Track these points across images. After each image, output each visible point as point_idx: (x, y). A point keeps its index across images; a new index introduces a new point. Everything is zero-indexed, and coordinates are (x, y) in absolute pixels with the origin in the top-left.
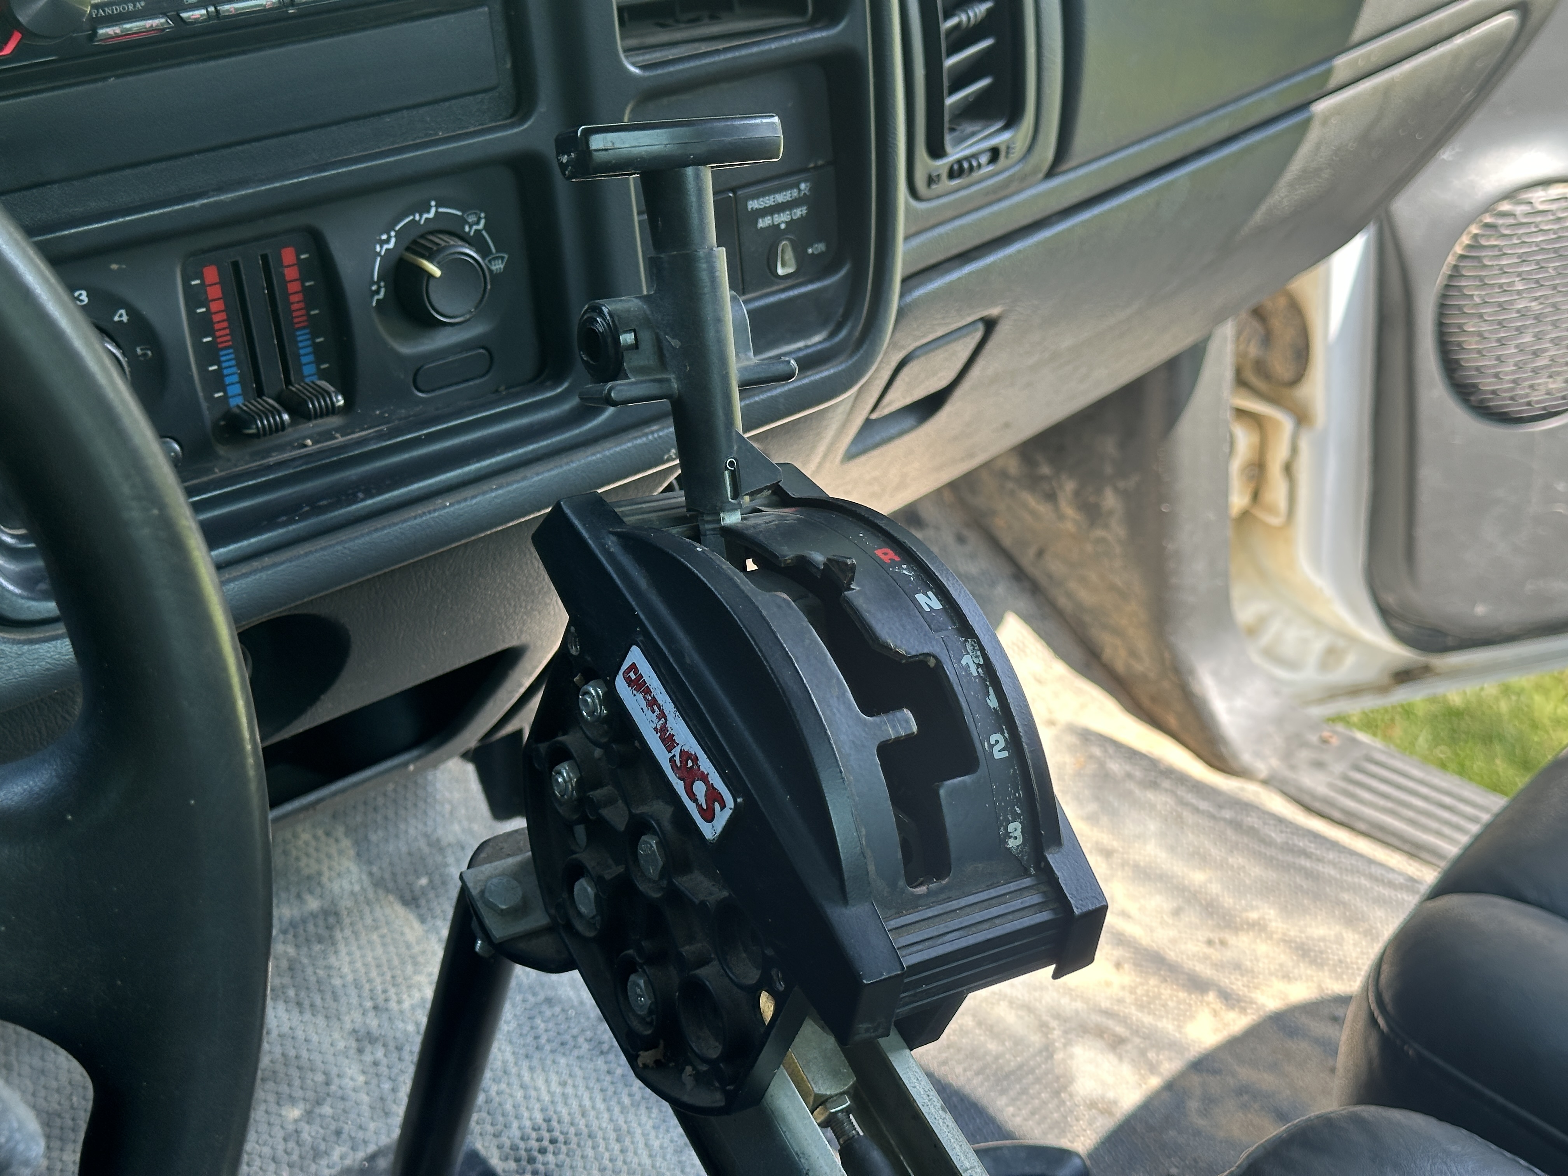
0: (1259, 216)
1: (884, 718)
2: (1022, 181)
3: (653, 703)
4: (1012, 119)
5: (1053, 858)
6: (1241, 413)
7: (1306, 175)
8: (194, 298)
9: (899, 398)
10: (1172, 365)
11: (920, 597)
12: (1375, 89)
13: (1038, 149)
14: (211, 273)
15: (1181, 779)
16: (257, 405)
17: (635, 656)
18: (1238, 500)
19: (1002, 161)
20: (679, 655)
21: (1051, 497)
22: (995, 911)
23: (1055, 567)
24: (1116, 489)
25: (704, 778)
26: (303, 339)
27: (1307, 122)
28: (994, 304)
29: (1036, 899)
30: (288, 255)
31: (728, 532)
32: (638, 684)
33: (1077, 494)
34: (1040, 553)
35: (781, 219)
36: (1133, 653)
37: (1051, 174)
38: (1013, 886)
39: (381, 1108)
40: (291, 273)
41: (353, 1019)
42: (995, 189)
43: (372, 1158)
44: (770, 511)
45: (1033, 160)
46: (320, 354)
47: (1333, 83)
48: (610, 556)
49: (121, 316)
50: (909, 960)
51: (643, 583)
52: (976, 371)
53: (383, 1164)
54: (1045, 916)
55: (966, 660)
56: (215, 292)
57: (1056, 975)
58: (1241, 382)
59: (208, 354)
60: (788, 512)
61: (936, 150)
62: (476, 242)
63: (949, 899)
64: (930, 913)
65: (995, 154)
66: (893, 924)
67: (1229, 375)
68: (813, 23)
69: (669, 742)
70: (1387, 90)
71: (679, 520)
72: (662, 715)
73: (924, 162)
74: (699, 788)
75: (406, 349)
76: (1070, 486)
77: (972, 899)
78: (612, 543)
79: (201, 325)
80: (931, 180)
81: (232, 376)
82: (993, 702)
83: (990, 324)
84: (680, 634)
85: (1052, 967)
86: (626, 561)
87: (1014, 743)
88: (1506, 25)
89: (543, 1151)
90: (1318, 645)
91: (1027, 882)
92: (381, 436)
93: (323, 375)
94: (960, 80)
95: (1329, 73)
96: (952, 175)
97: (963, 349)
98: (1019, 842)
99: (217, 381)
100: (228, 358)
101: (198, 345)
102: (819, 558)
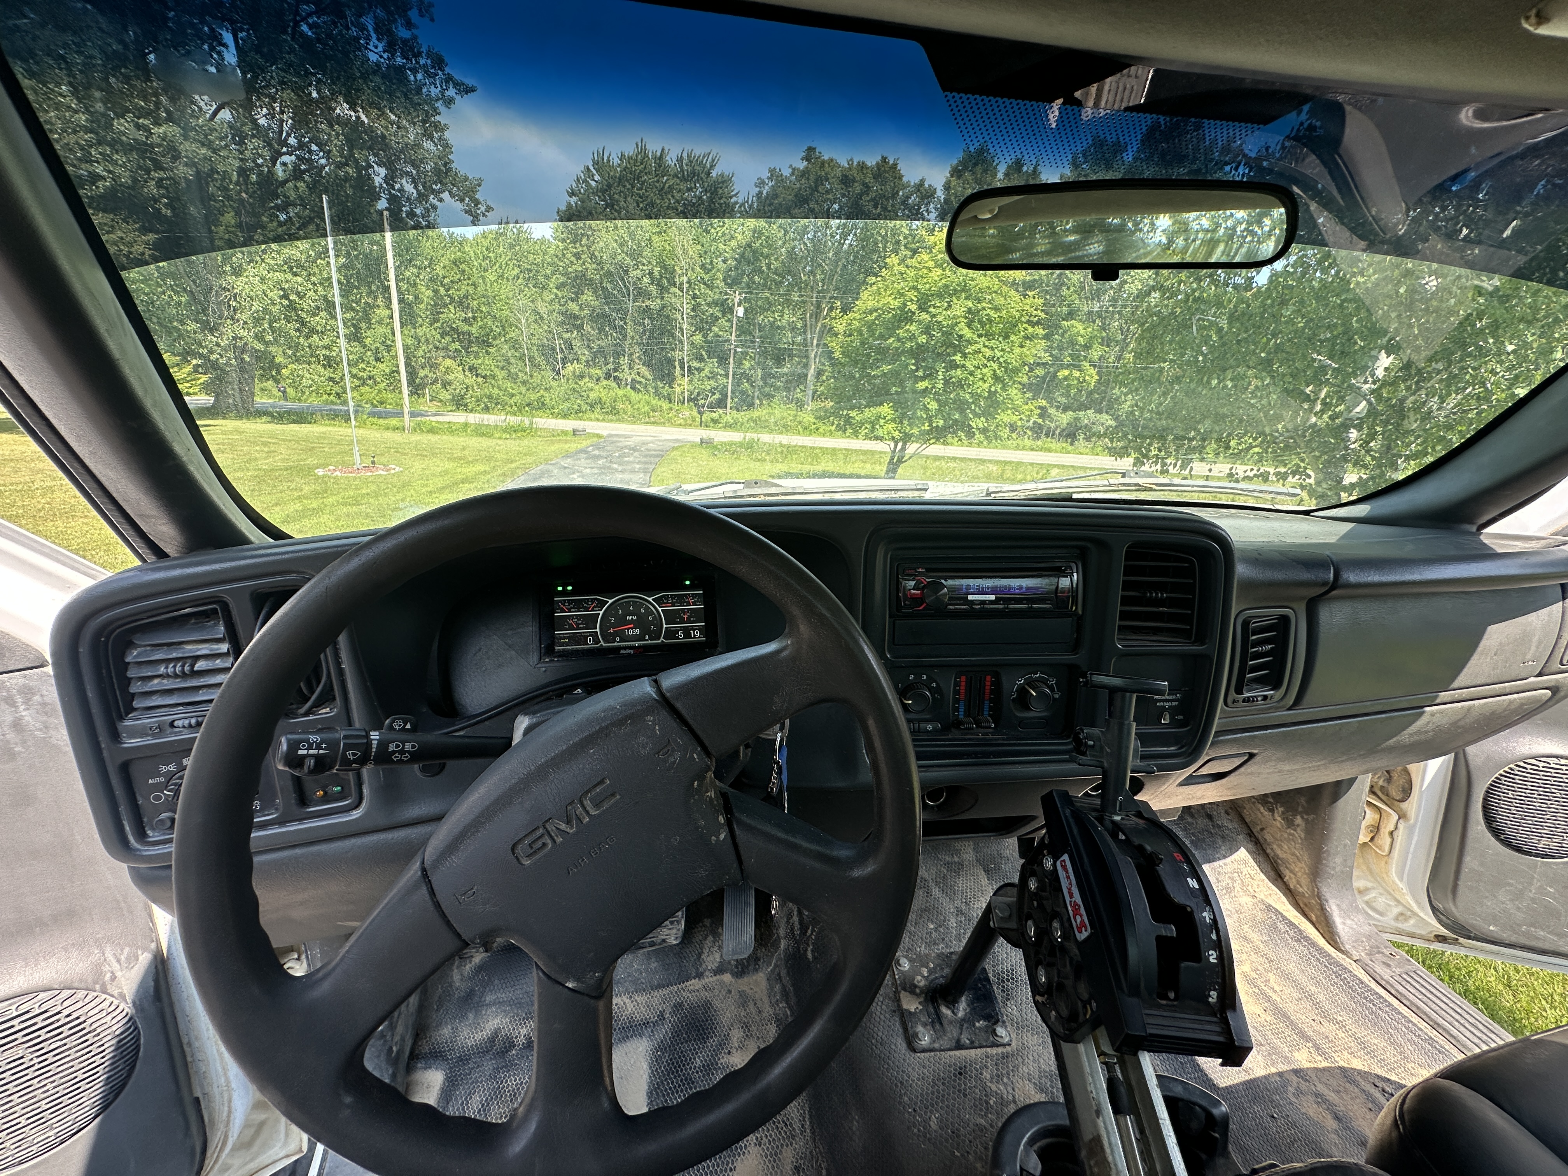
0: (1392, 742)
1: (1161, 925)
2: (1277, 709)
3: (1068, 877)
4: (1276, 686)
5: (1229, 1015)
6: (1369, 804)
7: (1419, 732)
8: (957, 684)
9: (1205, 771)
10: (1338, 783)
11: (1189, 880)
12: (1462, 707)
13: (1285, 700)
14: (963, 678)
15: (1314, 944)
16: (967, 720)
17: (1066, 857)
18: (1363, 838)
19: (1268, 701)
20: (1082, 864)
21: (1272, 811)
22: (1196, 1026)
23: (1268, 837)
24: (1302, 817)
25: (1081, 916)
26: (987, 703)
27: (1424, 712)
28: (1255, 748)
29: (1218, 1029)
30: (988, 678)
31: (1114, 823)
32: (1064, 868)
33: (1283, 813)
34: (1262, 829)
35: (1167, 705)
36: (1298, 883)
37: (1289, 709)
38: (1207, 1018)
39: (959, 938)
40: (988, 683)
41: (958, 903)
42: (1262, 710)
43: (951, 953)
44: (1134, 818)
45: (1282, 703)
46: (991, 709)
47: (1438, 701)
48: (1066, 817)
49: (934, 685)
50: (1151, 1031)
51: (1075, 832)
52: (1242, 769)
53: (954, 957)
54: (1221, 1039)
55: (1205, 914)
56: (963, 684)
57: (1222, 1065)
58: (1372, 792)
59: (957, 701)
60: (1140, 821)
61: (1239, 691)
62: (1051, 688)
63: (1175, 1011)
64: (1165, 1014)
65: (1265, 698)
66: (1147, 1012)
67: (1367, 790)
68: (1193, 643)
69: (1071, 896)
70: (1469, 709)
71: (1095, 810)
72: (1070, 884)
73: (1233, 695)
74: (1078, 919)
75: (1018, 714)
76: (1281, 809)
77: (1186, 1016)
78: (1068, 812)
79: (957, 692)
80: (1234, 701)
81: (962, 710)
82: (1214, 937)
83: (1251, 756)
84: (1084, 856)
85: (1220, 1061)
86: (1071, 820)
87: (1220, 957)
88: (1545, 695)
89: (1008, 980)
90: (1396, 911)
91: (1215, 1019)
92: (1003, 739)
93: (990, 715)
94: (1254, 669)
95: (1437, 696)
96: (1244, 701)
97: (1237, 762)
98: (1215, 1001)
99: (957, 709)
100: (962, 703)
101: (954, 698)
102: (1148, 848)
